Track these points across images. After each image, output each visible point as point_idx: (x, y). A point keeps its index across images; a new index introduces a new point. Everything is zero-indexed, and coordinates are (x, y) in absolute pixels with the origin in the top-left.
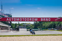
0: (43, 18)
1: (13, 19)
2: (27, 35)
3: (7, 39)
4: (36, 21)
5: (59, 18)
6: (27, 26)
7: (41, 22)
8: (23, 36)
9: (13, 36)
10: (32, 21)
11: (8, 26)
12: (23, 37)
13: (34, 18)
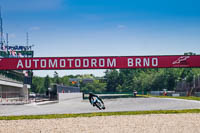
0: (134, 58)
1: (39, 63)
2: (84, 115)
3: (20, 128)
4: (113, 68)
5: (186, 55)
6: (82, 84)
7: (128, 72)
8: (70, 116)
9: (38, 117)
10: (98, 68)
11: (21, 86)
12: (70, 119)
13: (106, 58)
